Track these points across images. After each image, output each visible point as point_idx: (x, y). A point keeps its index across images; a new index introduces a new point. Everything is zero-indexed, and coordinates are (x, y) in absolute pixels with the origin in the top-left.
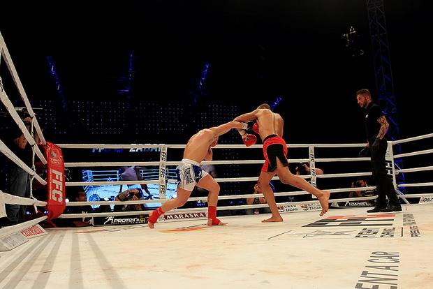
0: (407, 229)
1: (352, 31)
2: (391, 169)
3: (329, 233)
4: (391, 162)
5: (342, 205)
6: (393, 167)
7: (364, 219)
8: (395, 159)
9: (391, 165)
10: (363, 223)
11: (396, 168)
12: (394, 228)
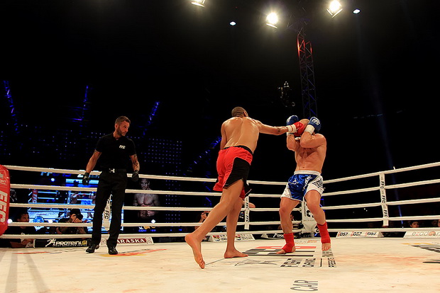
0: (325, 260)
1: (286, 85)
3: (258, 262)
5: (271, 236)
12: (315, 259)
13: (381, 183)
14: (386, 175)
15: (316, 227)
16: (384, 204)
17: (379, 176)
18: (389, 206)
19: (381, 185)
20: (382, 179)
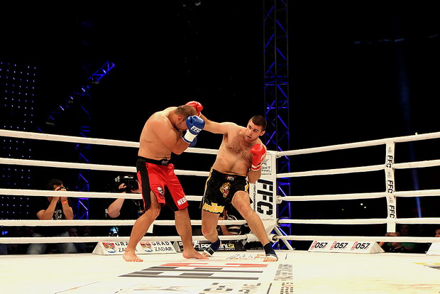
0: (277, 286)
2: (271, 194)
3: (159, 289)
4: (271, 183)
6: (274, 192)
7: (219, 270)
8: (278, 180)
9: (271, 189)
10: (216, 274)
11: (279, 193)
12: (259, 285)
13: (387, 158)
14: (397, 145)
15: (274, 232)
16: (391, 196)
17: (384, 146)
18: (399, 199)
19: (387, 162)
20: (390, 151)
